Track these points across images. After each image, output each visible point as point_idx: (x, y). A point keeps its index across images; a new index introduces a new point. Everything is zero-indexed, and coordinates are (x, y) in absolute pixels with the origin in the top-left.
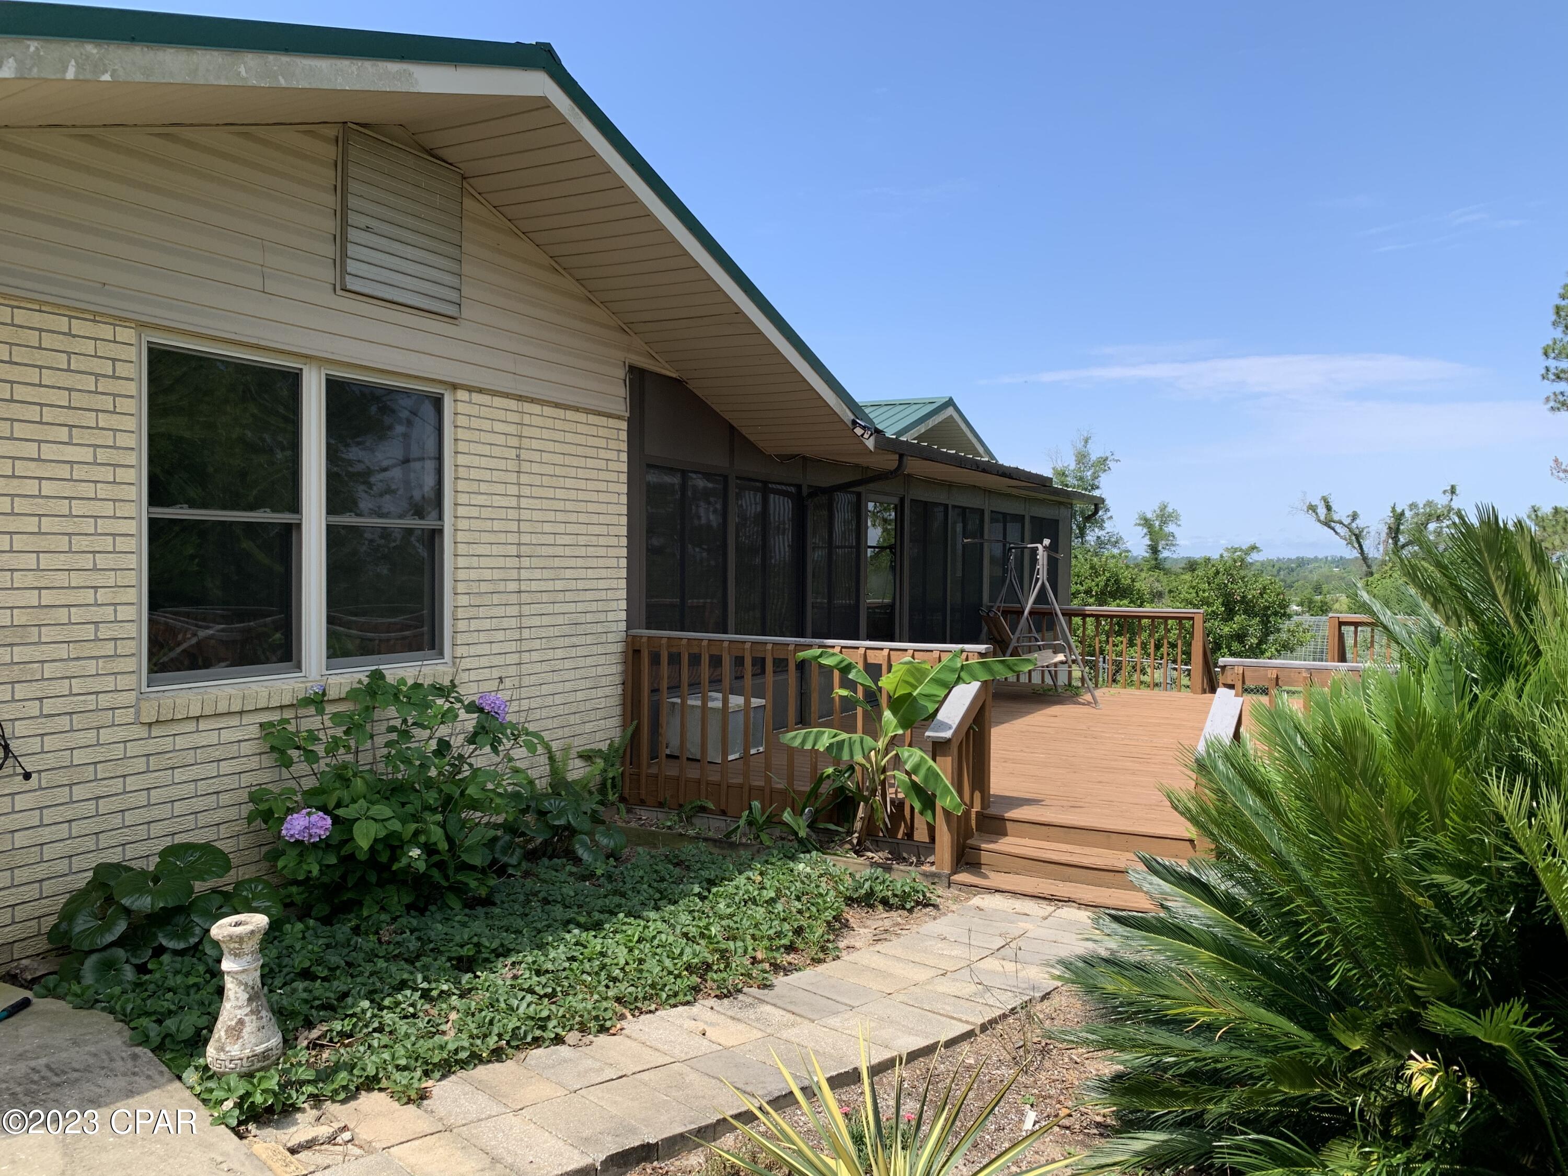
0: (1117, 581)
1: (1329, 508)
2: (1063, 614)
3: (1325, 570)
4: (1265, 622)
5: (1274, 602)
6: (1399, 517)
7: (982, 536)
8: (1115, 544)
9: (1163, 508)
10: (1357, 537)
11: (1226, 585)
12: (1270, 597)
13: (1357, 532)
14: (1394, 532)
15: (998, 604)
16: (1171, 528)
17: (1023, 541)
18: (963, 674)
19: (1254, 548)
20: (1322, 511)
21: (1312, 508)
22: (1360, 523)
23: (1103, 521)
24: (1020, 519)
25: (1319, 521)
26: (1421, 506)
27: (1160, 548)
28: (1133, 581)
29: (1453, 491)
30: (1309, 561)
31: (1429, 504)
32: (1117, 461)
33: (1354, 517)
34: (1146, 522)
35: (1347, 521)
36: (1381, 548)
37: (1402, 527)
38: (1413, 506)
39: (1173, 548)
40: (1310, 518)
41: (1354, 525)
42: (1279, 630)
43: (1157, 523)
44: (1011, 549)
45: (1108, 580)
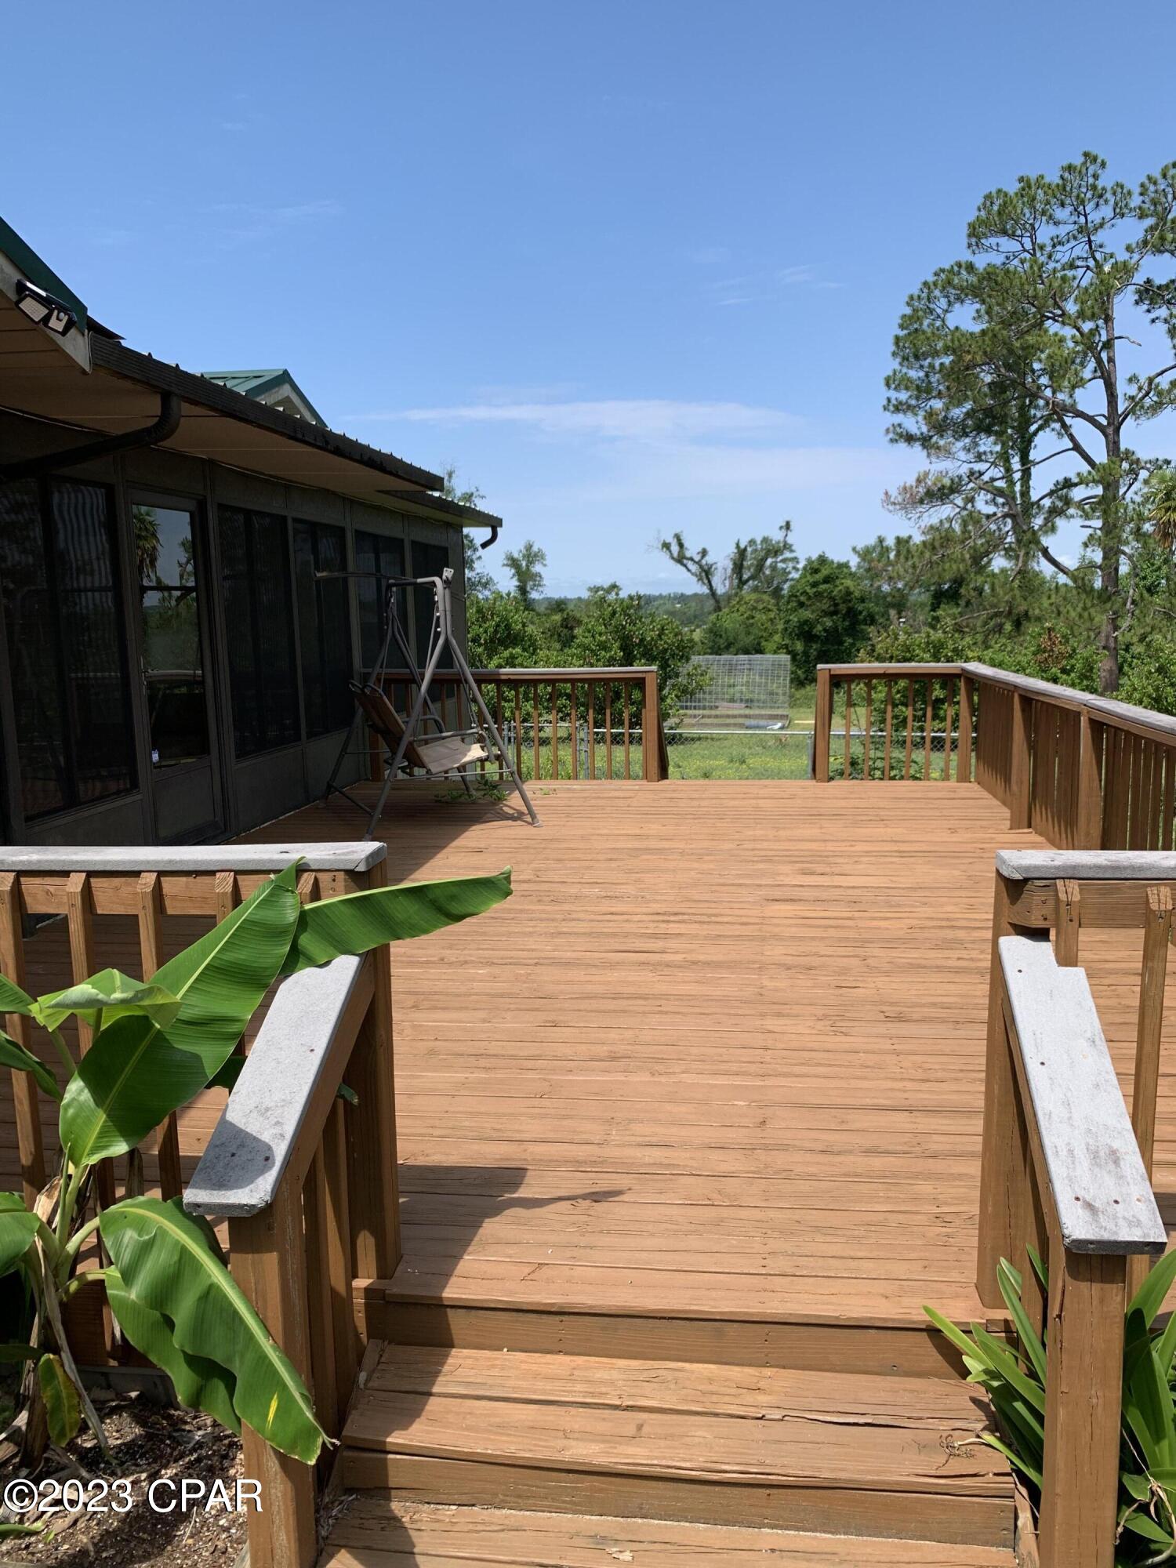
0: (508, 627)
1: (681, 545)
2: (476, 681)
3: (669, 606)
4: (664, 666)
5: (673, 643)
6: (742, 553)
7: (344, 566)
8: (485, 585)
9: (529, 547)
10: (706, 573)
11: (624, 627)
12: (670, 638)
13: (706, 568)
14: (738, 566)
15: (377, 670)
16: (537, 568)
17: (403, 573)
18: (305, 940)
19: (614, 587)
20: (675, 549)
21: (666, 546)
22: (709, 559)
23: (472, 561)
24: (396, 545)
25: (673, 558)
26: (759, 542)
27: (528, 589)
28: (524, 625)
29: (788, 526)
30: (656, 598)
31: (765, 540)
32: (483, 497)
33: (704, 553)
34: (513, 563)
35: (697, 558)
36: (727, 582)
37: (745, 563)
38: (752, 542)
39: (540, 589)
40: (664, 556)
41: (704, 562)
42: (677, 675)
43: (524, 564)
44: (390, 586)
45: (498, 626)
